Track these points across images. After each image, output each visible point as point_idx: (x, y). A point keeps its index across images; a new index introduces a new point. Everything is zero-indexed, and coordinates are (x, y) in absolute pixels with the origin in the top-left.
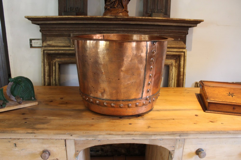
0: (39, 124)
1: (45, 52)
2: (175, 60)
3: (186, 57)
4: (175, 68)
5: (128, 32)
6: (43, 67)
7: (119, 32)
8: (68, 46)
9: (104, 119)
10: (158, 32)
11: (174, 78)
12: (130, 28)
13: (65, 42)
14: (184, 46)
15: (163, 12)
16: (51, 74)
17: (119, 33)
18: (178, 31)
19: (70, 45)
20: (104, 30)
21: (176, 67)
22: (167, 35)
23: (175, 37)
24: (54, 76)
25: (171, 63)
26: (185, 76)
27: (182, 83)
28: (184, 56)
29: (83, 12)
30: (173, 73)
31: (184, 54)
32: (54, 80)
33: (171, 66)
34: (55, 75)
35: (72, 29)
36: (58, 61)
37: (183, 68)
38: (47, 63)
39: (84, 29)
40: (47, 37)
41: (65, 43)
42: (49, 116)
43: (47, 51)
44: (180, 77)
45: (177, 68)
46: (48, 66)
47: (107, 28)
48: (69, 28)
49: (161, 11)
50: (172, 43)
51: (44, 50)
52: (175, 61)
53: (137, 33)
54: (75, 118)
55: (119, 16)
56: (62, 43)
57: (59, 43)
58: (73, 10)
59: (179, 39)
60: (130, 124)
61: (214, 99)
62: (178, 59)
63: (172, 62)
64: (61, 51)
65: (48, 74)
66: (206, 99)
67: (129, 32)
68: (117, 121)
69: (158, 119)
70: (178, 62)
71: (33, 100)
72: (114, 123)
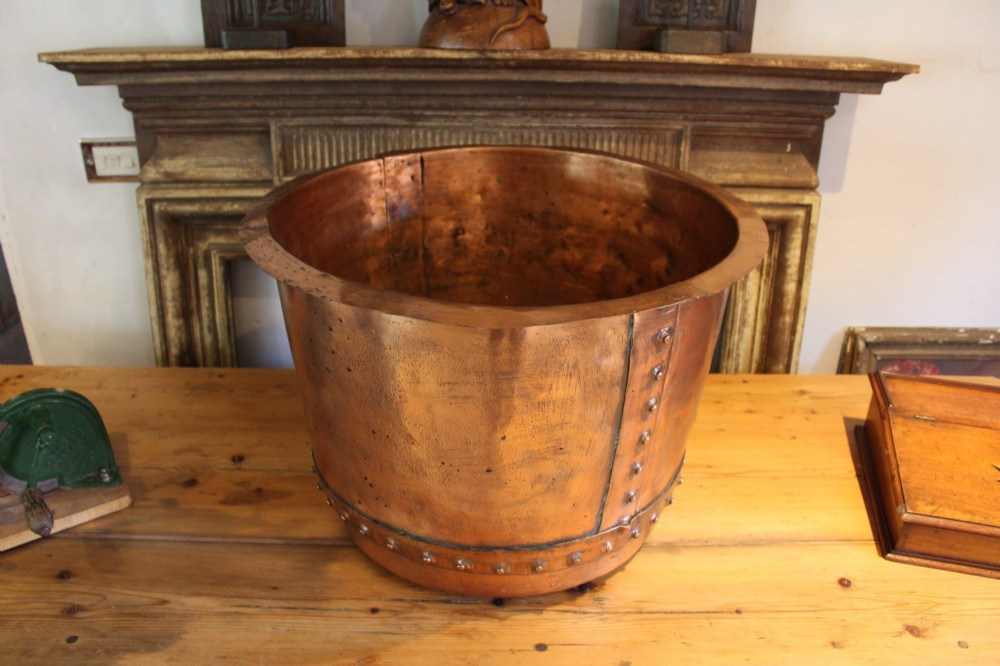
0: (133, 651)
1: (156, 207)
3: (816, 229)
4: (758, 275)
5: (546, 112)
6: (151, 275)
7: (502, 113)
8: (259, 178)
9: (423, 609)
10: (691, 113)
11: (750, 319)
12: (553, 96)
13: (245, 162)
14: (807, 178)
15: (716, 14)
16: (194, 303)
17: (503, 117)
18: (785, 108)
19: (270, 177)
20: (428, 108)
21: (764, 272)
22: (732, 124)
23: (769, 135)
24: (205, 312)
26: (805, 315)
27: (788, 345)
28: (807, 227)
29: (322, 18)
30: (747, 297)
31: (809, 215)
32: (206, 330)
34: (212, 308)
35: (275, 104)
36: (220, 248)
37: (795, 277)
38: (168, 257)
39: (332, 102)
40: (159, 139)
41: (243, 167)
42: (179, 594)
43: (165, 204)
44: (781, 320)
45: (768, 274)
46: (177, 274)
47: (443, 96)
48: (257, 97)
49: (711, 8)
50: (754, 165)
51: (150, 203)
53: (586, 117)
54: (293, 604)
55: (501, 51)
56: (232, 169)
57: (218, 166)
58: (274, 11)
59: (789, 146)
60: (541, 647)
61: (933, 504)
62: (777, 235)
64: (229, 203)
65: (178, 304)
66: (897, 504)
67: (548, 116)
68: (484, 625)
69: (666, 613)
70: (777, 251)
71: (108, 484)
72: (469, 637)
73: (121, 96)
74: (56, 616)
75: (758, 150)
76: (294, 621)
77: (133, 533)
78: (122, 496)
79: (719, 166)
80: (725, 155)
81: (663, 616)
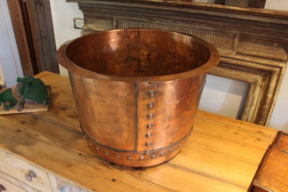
2: (264, 76)
4: (260, 88)
5: (190, 23)
7: (177, 21)
9: (92, 158)
10: (239, 28)
11: (255, 103)
12: (192, 17)
13: (107, 27)
14: (282, 57)
17: (177, 22)
18: (275, 30)
20: (155, 17)
22: (255, 34)
23: (269, 39)
25: (253, 81)
26: (274, 107)
28: (279, 75)
30: (254, 96)
31: (281, 71)
33: (253, 85)
35: (114, 12)
37: (272, 92)
39: (129, 13)
40: (88, 18)
42: (42, 135)
44: (265, 106)
45: (263, 89)
47: (159, 14)
48: (110, 9)
50: (262, 49)
52: (262, 78)
53: (203, 26)
54: (63, 146)
57: (100, 28)
59: (276, 44)
60: (114, 180)
61: (268, 183)
62: (268, 76)
63: (257, 78)
66: (256, 179)
67: (191, 24)
68: (104, 168)
69: (157, 185)
70: (267, 82)
71: (45, 104)
72: (97, 170)
73: (79, 6)
74: (15, 131)
75: (265, 44)
76: (61, 150)
77: (43, 117)
78: (45, 108)
79: (249, 48)
80: (252, 45)
81: (156, 185)
